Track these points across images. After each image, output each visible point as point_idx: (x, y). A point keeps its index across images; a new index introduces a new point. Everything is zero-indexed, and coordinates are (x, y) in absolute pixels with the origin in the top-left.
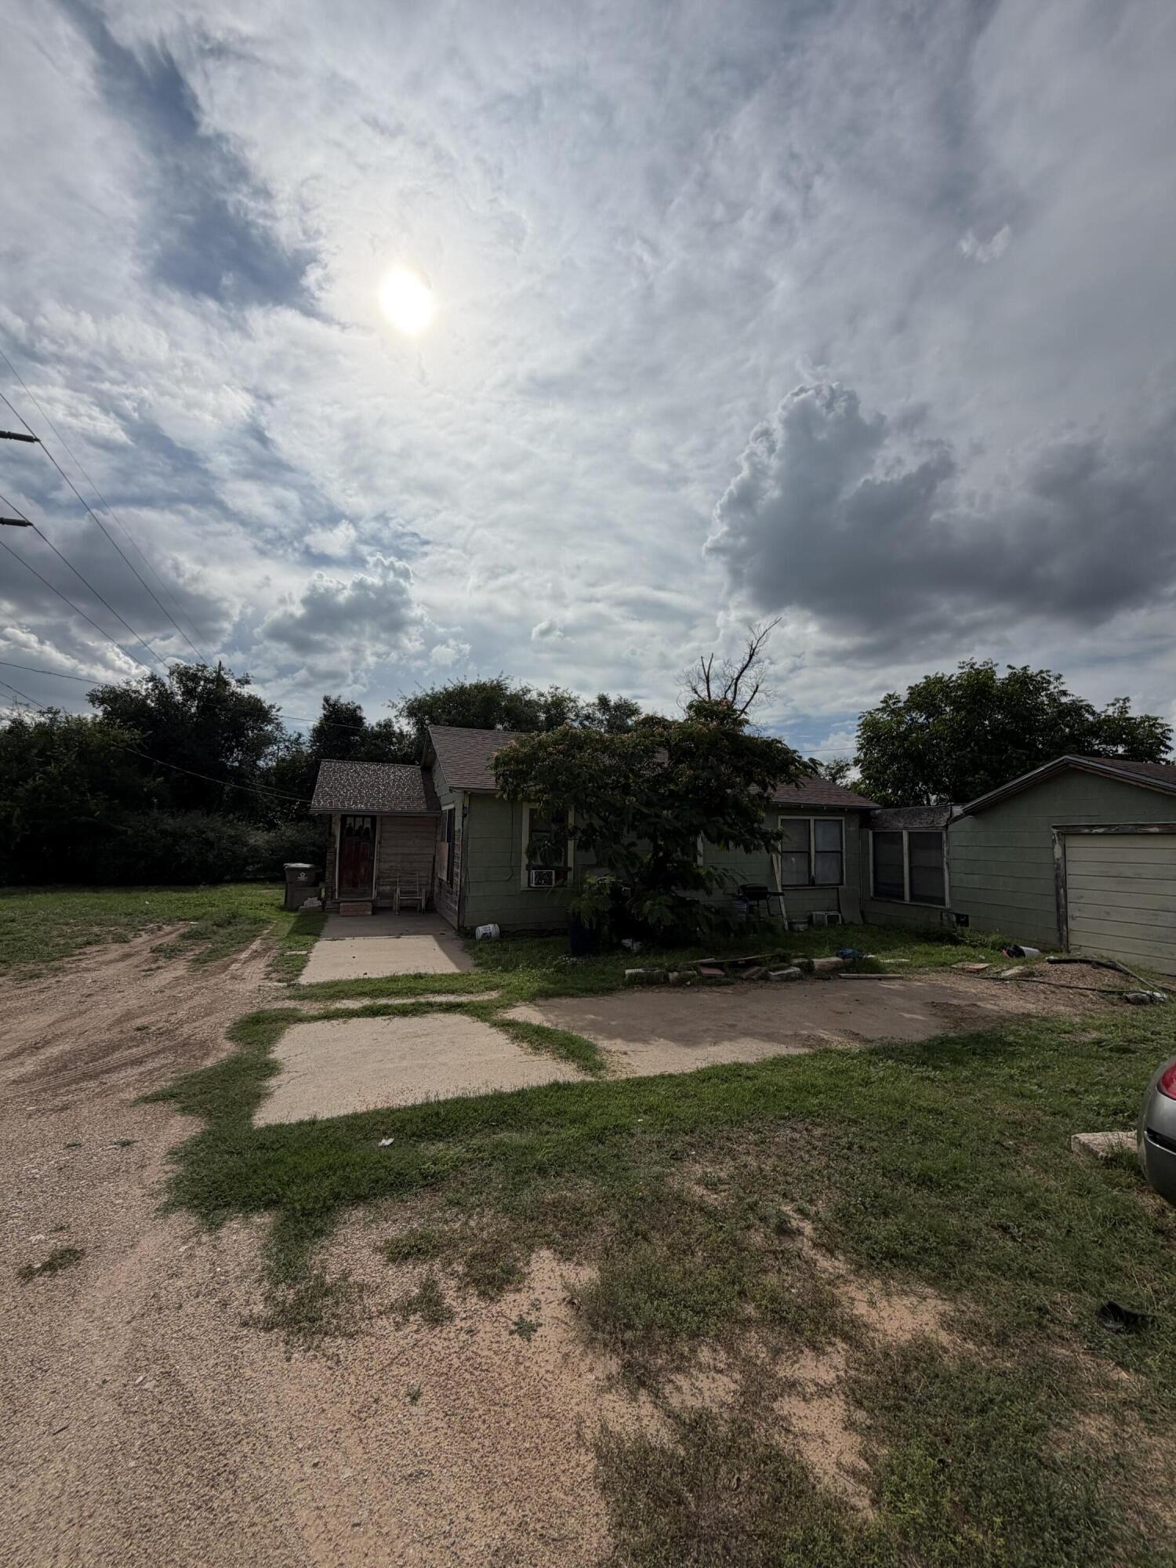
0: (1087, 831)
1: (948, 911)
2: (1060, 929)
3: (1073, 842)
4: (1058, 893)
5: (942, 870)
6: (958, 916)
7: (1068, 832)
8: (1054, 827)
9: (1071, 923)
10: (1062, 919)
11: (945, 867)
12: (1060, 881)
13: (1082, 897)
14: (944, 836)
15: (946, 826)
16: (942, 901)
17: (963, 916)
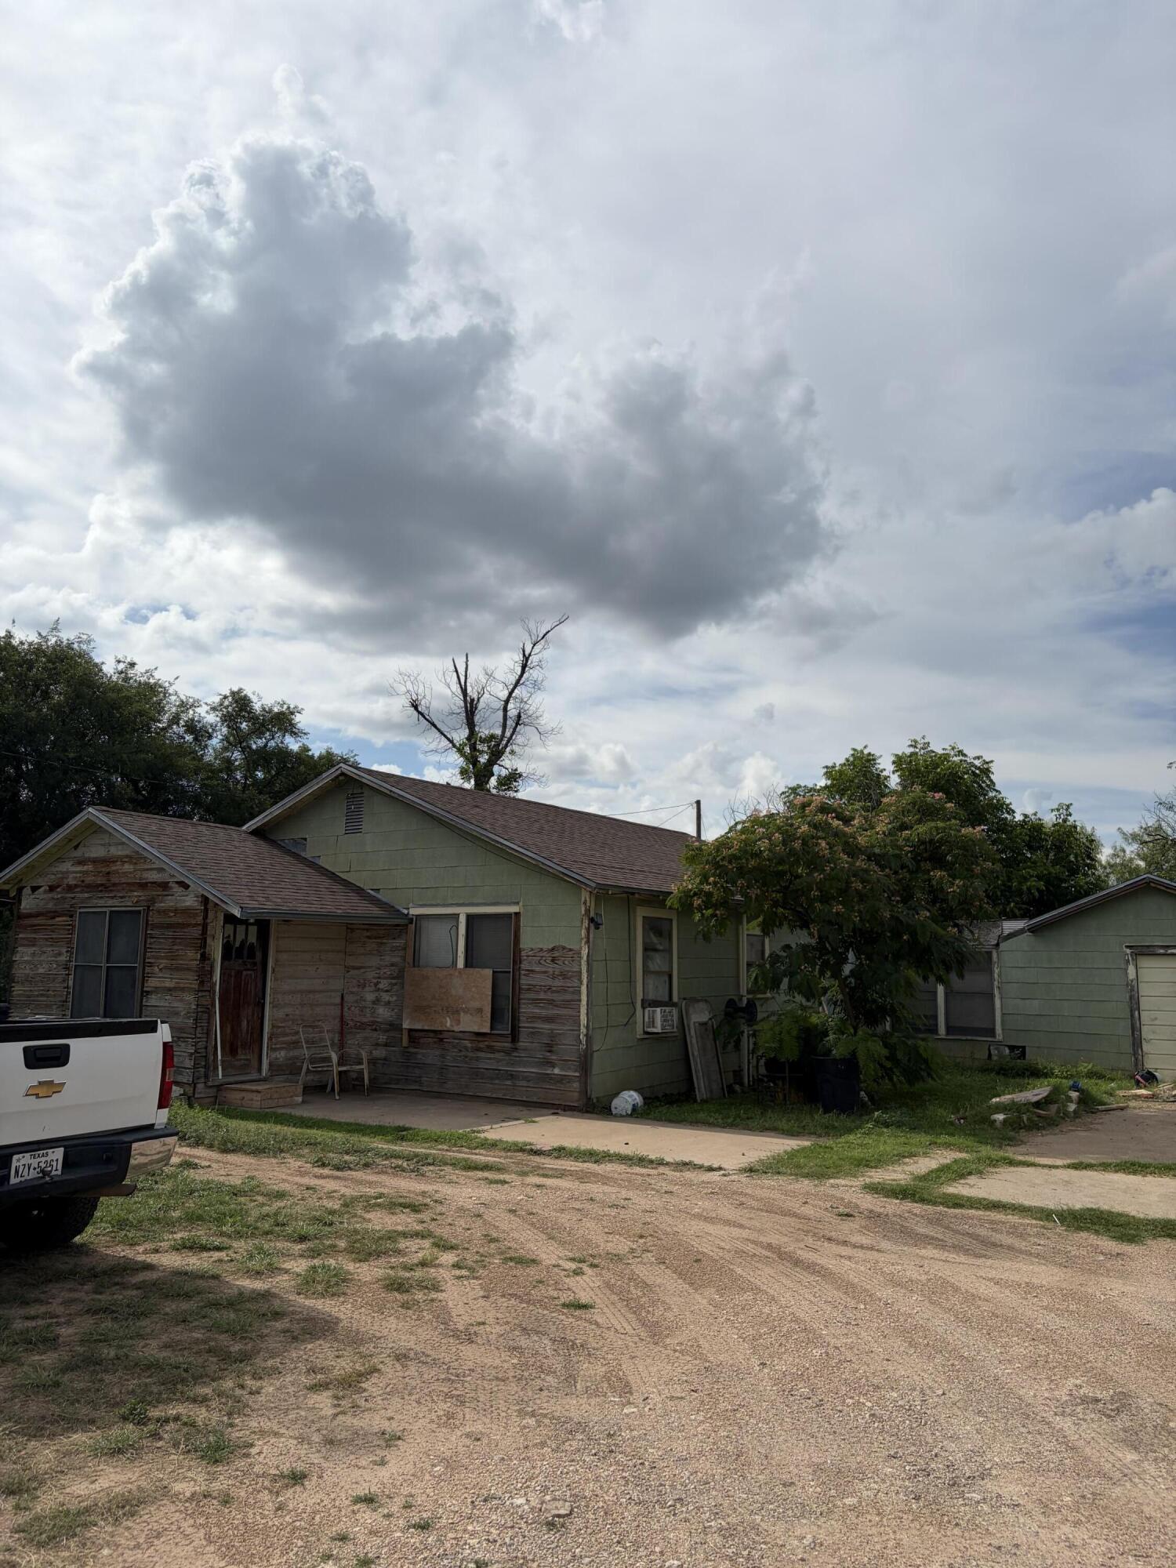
0: (1162, 951)
1: (999, 1043)
2: (1135, 1054)
3: (1145, 962)
4: (1132, 1016)
5: (992, 996)
6: (1012, 1048)
7: (1142, 951)
8: (1127, 947)
9: (1146, 1047)
10: (1137, 1042)
11: (996, 992)
12: (1134, 1003)
13: (1156, 1019)
14: (995, 955)
15: (997, 945)
16: (991, 1032)
17: (1018, 1047)
